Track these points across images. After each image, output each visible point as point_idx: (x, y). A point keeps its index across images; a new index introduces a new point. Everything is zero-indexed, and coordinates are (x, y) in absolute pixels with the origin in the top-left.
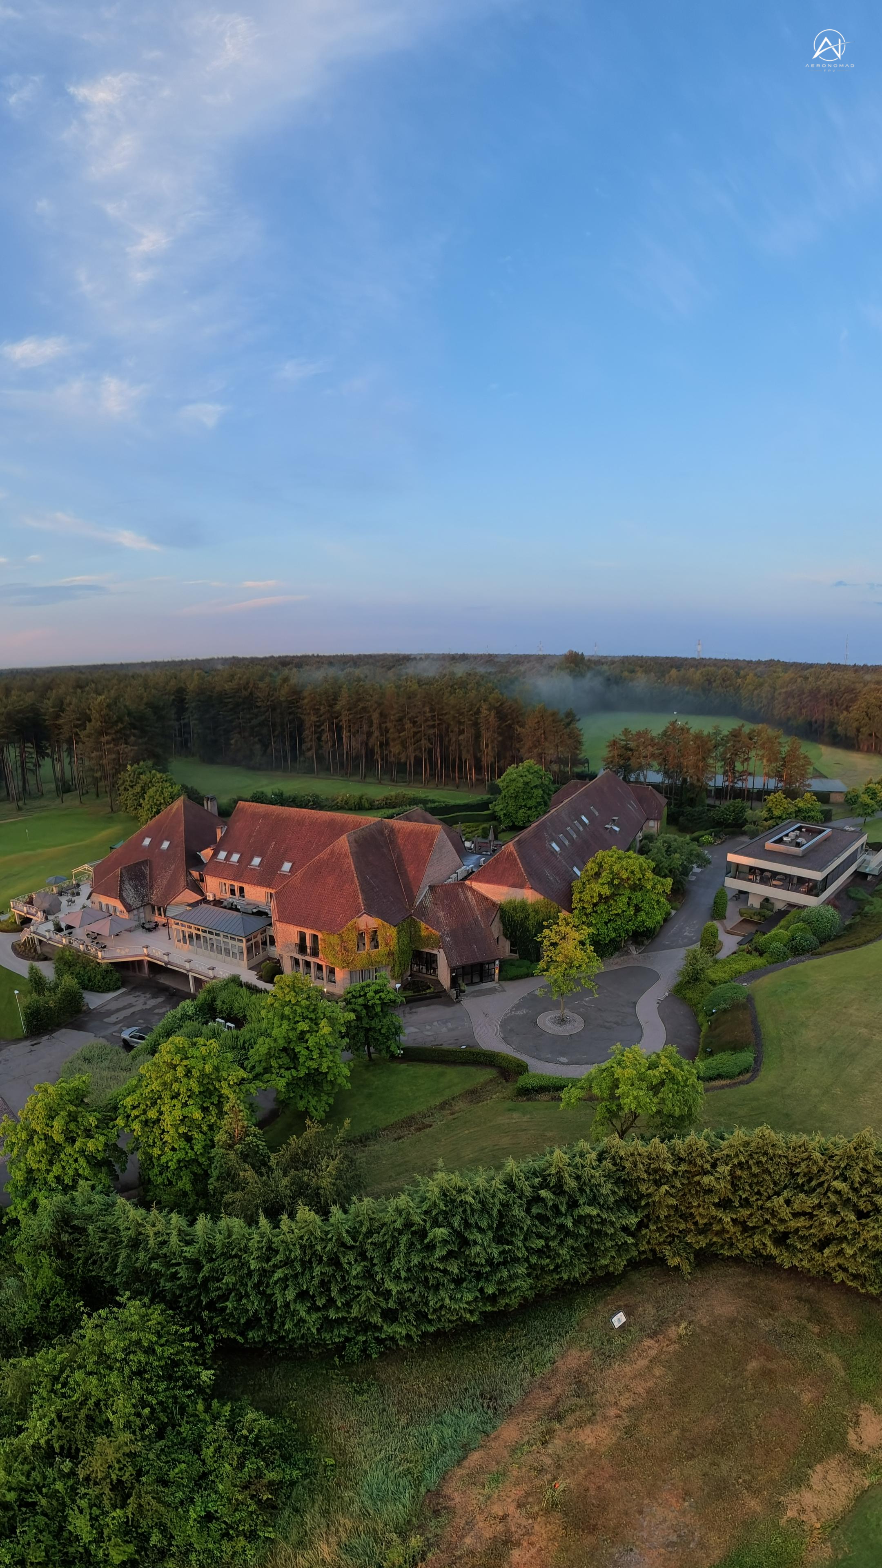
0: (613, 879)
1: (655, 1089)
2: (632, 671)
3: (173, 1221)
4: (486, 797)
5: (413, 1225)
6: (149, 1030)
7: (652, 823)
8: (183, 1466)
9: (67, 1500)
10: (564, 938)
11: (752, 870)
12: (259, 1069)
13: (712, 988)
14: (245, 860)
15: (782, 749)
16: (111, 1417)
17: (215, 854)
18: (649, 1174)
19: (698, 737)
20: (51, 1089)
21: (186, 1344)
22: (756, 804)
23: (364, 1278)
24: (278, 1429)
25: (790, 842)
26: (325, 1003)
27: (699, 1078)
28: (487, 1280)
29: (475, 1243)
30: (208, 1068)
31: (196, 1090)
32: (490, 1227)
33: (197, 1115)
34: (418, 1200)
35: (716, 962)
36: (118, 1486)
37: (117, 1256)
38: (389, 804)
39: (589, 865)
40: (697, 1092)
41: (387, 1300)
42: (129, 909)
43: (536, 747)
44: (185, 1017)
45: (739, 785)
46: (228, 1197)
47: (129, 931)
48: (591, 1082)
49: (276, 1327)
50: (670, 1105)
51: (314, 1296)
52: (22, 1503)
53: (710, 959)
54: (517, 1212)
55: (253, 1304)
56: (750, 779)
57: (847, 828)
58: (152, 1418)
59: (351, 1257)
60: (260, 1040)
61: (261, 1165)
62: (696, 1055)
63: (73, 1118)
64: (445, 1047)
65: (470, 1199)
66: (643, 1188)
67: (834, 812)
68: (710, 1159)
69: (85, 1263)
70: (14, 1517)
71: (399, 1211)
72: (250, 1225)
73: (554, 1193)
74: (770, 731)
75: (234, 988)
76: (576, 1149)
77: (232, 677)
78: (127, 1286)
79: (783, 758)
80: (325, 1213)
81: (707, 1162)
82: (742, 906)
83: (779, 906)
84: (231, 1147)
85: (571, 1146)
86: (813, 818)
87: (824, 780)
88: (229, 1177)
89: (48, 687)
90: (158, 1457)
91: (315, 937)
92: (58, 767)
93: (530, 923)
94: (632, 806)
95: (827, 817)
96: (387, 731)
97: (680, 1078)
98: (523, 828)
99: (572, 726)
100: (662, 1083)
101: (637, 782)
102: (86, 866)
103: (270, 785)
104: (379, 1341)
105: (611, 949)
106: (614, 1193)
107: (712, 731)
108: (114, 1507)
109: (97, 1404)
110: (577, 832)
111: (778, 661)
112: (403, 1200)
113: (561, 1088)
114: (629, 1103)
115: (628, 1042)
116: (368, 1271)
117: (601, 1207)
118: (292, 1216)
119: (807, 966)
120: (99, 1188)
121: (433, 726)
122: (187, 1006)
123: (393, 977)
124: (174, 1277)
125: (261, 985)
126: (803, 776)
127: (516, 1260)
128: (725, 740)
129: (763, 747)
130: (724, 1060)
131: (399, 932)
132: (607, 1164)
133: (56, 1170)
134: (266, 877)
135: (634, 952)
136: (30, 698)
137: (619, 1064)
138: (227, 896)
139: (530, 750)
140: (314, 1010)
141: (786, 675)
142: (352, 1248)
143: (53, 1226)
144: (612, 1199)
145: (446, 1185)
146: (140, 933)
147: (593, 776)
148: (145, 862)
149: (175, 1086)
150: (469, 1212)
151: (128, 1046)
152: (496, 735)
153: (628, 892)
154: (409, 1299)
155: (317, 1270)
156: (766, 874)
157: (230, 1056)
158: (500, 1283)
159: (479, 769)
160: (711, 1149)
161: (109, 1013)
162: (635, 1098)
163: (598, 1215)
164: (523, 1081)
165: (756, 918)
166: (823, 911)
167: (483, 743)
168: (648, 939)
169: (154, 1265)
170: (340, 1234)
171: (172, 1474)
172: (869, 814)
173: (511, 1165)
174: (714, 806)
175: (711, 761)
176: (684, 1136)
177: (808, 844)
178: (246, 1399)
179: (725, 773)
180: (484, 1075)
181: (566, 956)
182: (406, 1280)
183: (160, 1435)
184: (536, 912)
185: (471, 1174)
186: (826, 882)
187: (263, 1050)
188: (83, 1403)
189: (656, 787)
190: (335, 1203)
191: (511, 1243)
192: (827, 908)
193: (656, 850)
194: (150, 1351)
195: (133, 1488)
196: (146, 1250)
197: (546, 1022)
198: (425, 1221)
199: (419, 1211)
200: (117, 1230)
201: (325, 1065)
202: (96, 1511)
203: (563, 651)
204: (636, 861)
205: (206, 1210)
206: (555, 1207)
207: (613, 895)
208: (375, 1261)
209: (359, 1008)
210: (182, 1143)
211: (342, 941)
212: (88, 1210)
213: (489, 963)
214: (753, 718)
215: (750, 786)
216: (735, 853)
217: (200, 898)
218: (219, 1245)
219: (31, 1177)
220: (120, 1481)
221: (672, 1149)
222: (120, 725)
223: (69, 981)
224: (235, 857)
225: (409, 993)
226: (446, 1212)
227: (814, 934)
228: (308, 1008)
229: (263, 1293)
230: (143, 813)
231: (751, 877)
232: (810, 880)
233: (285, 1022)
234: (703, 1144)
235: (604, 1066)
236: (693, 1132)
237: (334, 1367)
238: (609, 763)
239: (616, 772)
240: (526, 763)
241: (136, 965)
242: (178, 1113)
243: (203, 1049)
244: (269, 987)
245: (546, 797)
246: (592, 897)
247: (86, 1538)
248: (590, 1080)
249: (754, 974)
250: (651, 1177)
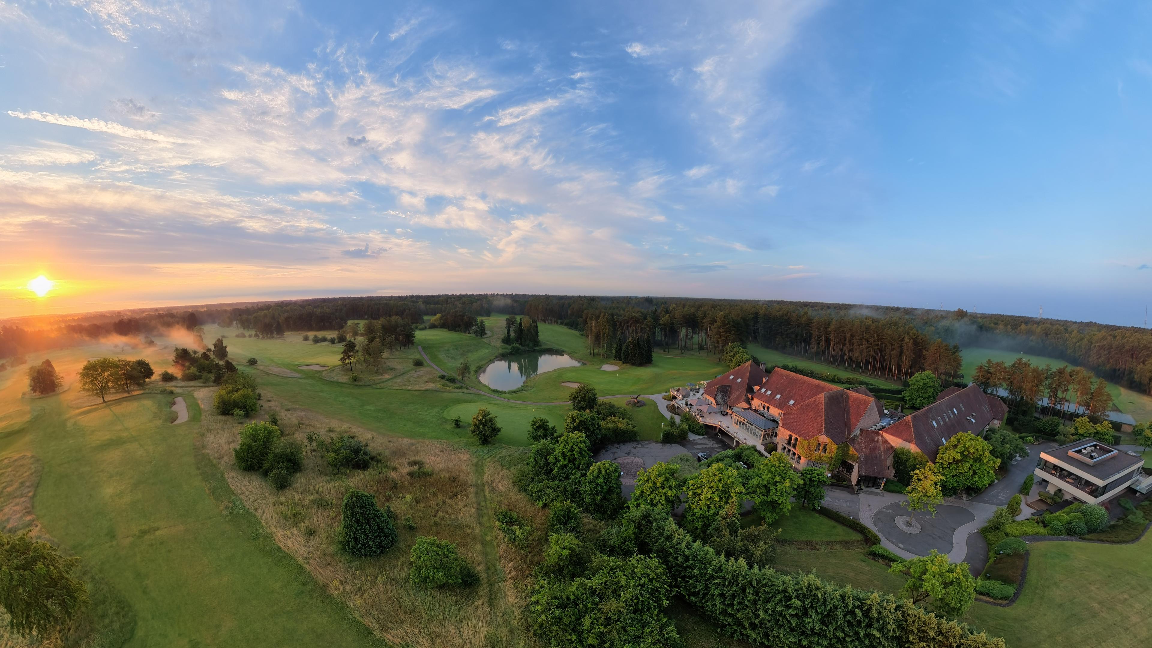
0: (964, 451)
1: (946, 585)
2: (996, 324)
3: (687, 537)
4: (901, 387)
5: (787, 592)
6: (710, 456)
7: (996, 422)
8: (635, 629)
9: (589, 612)
10: (926, 478)
11: (1055, 467)
12: (750, 490)
13: (1005, 537)
14: (773, 395)
15: (1092, 386)
16: (622, 594)
17: (760, 389)
18: (919, 631)
19: (1035, 370)
20: (663, 465)
21: (666, 586)
22: (1067, 422)
23: (752, 603)
24: (678, 640)
25: (1086, 454)
26: (791, 471)
27: (975, 590)
28: (806, 637)
29: (811, 617)
30: (729, 481)
31: (721, 489)
32: (822, 614)
33: (717, 499)
34: (795, 582)
35: (1014, 521)
36: (608, 619)
37: (659, 539)
38: (849, 382)
39: (953, 439)
40: (970, 598)
41: (756, 618)
42: (717, 404)
43: (933, 363)
44: (727, 456)
45: (1058, 407)
46: (713, 539)
47: (715, 413)
48: (911, 565)
49: (703, 601)
50: (950, 598)
51: (726, 598)
52: (574, 602)
53: (1010, 518)
54: (839, 613)
55: (700, 587)
56: (1066, 404)
57: (1130, 453)
58: (636, 604)
59: (751, 591)
60: (756, 478)
61: (734, 532)
62: (979, 575)
63: (667, 479)
64: (842, 514)
65: (820, 595)
66: (911, 637)
67: (1122, 439)
68: (958, 641)
69: (646, 535)
70: (568, 604)
71: (784, 583)
72: (716, 555)
73: (863, 614)
74: (1083, 372)
75: (752, 451)
76: (887, 597)
77: (780, 309)
78: (657, 552)
79: (1092, 393)
80: (751, 566)
81: (956, 642)
82: (1042, 490)
83: (1067, 497)
84: (725, 518)
85: (884, 595)
86: (1106, 440)
87: (1120, 414)
88: (718, 530)
89: (700, 306)
90: (628, 619)
91: (796, 439)
92: (700, 339)
93: (909, 464)
94: (986, 408)
95: (1117, 441)
96: (853, 344)
97: (964, 585)
98: (919, 409)
99: (957, 354)
100: (952, 583)
101: (992, 394)
102: (704, 382)
103: (791, 362)
104: (741, 634)
105: (951, 493)
106: (894, 631)
107: (1045, 367)
108: (602, 625)
109: (621, 587)
110: (949, 417)
111: (1095, 323)
112: (788, 579)
113: (894, 561)
114: (927, 586)
115: (941, 551)
116: (755, 602)
117: (883, 635)
118: (736, 559)
119: (1074, 545)
120: (665, 510)
121: (878, 345)
122: (730, 452)
123: (828, 470)
124: (676, 558)
125: (765, 453)
126: (1104, 408)
127: (825, 636)
128: (1053, 375)
129: (1079, 383)
130: (996, 586)
131: (838, 448)
132: (899, 614)
133: (652, 496)
134: (781, 405)
135: (965, 499)
136: (692, 310)
137: (932, 561)
138: (761, 409)
139: (930, 365)
140: (785, 473)
141: (1100, 334)
142: (754, 587)
143: (641, 516)
144: (891, 634)
145: (811, 582)
146: (719, 415)
147: (965, 386)
148: (729, 386)
149: (712, 484)
150: (816, 600)
151: (699, 460)
152: (912, 354)
153: (971, 461)
154: (766, 624)
155: (734, 588)
156: (1064, 472)
157: (740, 480)
158: (811, 642)
159: (899, 371)
160: (962, 636)
161: (697, 444)
162: (932, 584)
163: (879, 638)
164: (875, 548)
165: (1049, 501)
166: (1097, 509)
167: (904, 356)
168: (975, 493)
169: (671, 550)
170: (752, 579)
171: (629, 628)
172: (1148, 446)
173: (849, 588)
174: (1039, 419)
175: (1042, 388)
176: (950, 620)
177: (1099, 458)
178: (674, 621)
179: (1050, 397)
180: (857, 537)
181: (924, 488)
182: (770, 615)
183: (635, 612)
184: (915, 458)
185: (827, 583)
186: (1105, 489)
187: (756, 483)
188: (616, 584)
189: (1003, 399)
190: (757, 564)
191: (827, 626)
192: (1100, 508)
193: (994, 439)
194: (651, 580)
195: (613, 623)
196: (671, 543)
197: (900, 521)
198: (793, 593)
199: (793, 587)
200: (664, 529)
201: (781, 500)
202: (595, 621)
203: (955, 309)
204: (981, 444)
205: (702, 539)
206: (860, 622)
207: (962, 460)
208: (761, 599)
209: (807, 480)
210: (706, 508)
211: (809, 445)
212: (657, 516)
213: (880, 479)
214: (1074, 361)
215: (1066, 409)
216: (1046, 453)
217: (749, 407)
218: (700, 555)
219: (642, 494)
220: (610, 618)
221: (939, 624)
222: (729, 326)
223: (685, 426)
224: (769, 392)
225: (834, 481)
226: (805, 595)
227: (1086, 524)
228: (783, 471)
229: (707, 585)
230: (732, 365)
231: (1053, 472)
232: (1094, 485)
233: (770, 474)
234: (958, 631)
235: (922, 559)
236: (956, 621)
237: (716, 632)
238: (976, 379)
239: (980, 386)
240: (927, 372)
241: (713, 428)
242: (709, 495)
243: (730, 473)
244: (768, 455)
245: (935, 393)
246: (949, 458)
247: (585, 628)
248: (911, 563)
249: (1036, 537)
250: (919, 634)
